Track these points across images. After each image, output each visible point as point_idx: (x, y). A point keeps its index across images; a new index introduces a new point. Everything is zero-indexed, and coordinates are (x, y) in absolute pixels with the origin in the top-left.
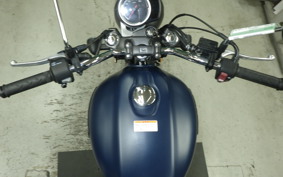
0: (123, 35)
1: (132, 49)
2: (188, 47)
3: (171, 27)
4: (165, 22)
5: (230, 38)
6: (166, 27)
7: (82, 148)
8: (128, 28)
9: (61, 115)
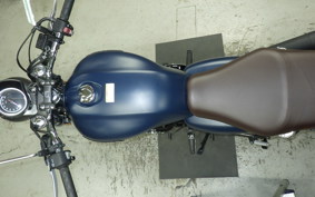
0: (35, 112)
1: (46, 104)
2: (44, 57)
3: (29, 71)
4: (25, 75)
5: (35, 24)
6: (29, 75)
7: (157, 157)
8: (30, 109)
9: (126, 178)
